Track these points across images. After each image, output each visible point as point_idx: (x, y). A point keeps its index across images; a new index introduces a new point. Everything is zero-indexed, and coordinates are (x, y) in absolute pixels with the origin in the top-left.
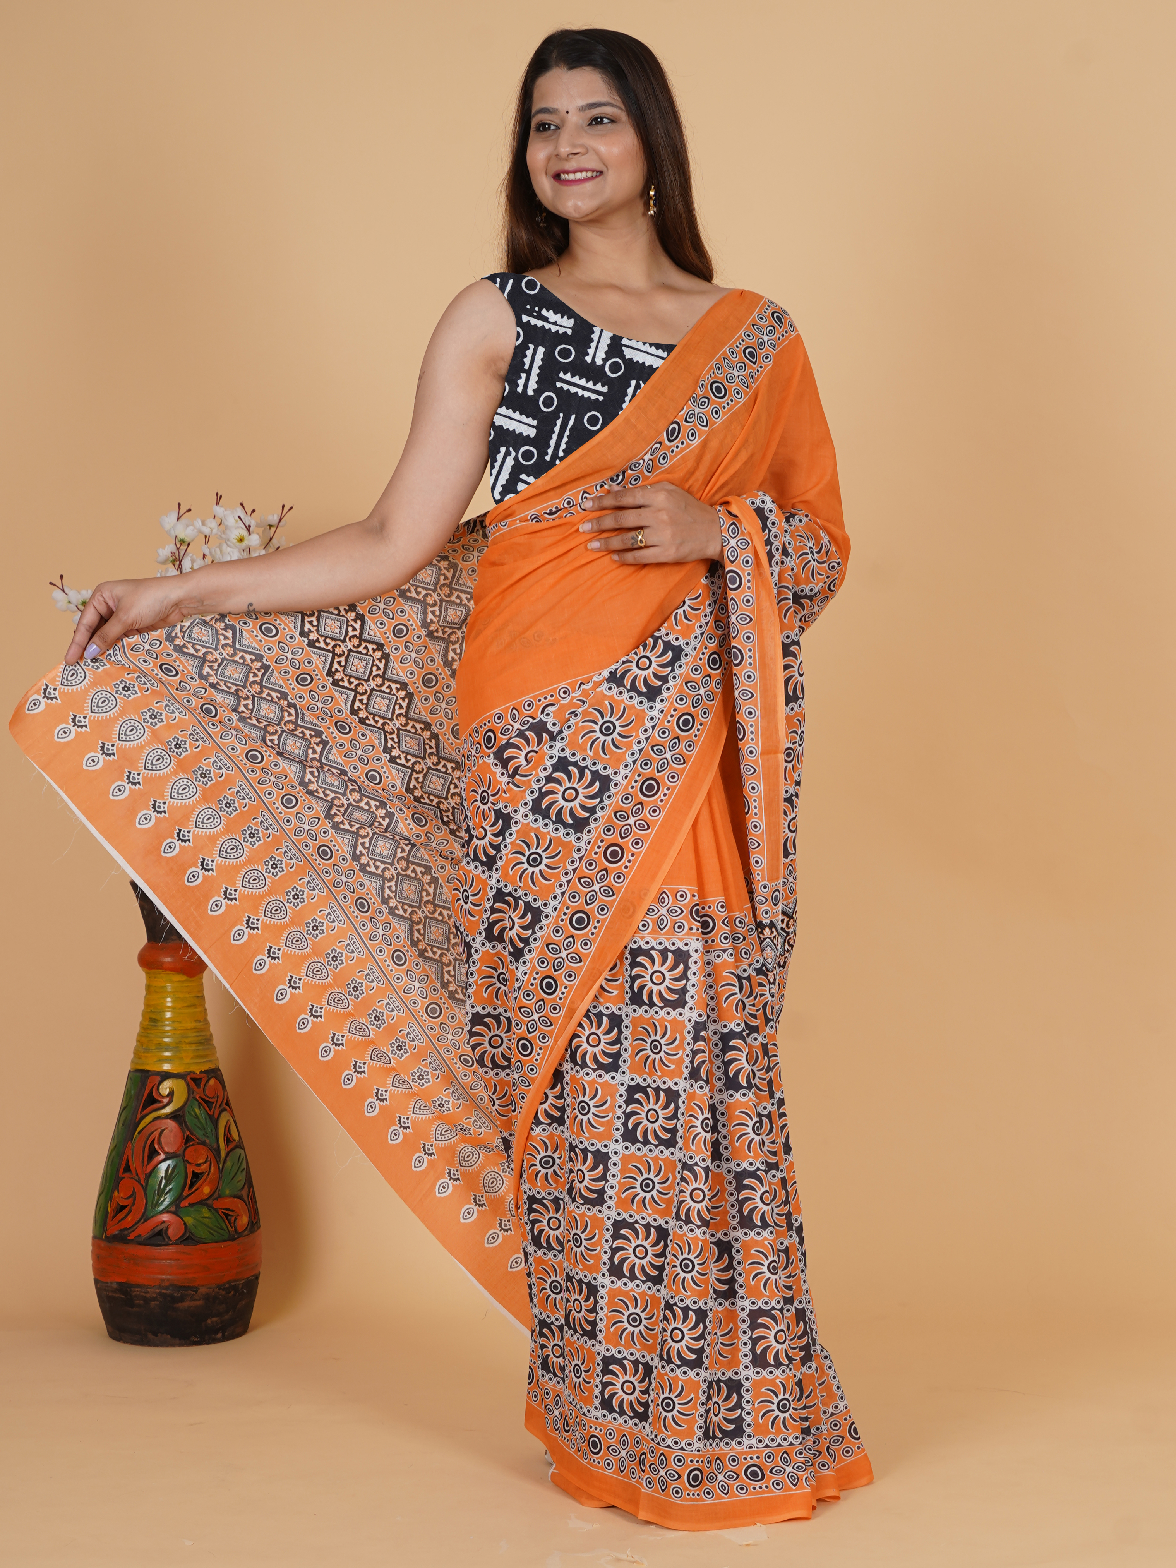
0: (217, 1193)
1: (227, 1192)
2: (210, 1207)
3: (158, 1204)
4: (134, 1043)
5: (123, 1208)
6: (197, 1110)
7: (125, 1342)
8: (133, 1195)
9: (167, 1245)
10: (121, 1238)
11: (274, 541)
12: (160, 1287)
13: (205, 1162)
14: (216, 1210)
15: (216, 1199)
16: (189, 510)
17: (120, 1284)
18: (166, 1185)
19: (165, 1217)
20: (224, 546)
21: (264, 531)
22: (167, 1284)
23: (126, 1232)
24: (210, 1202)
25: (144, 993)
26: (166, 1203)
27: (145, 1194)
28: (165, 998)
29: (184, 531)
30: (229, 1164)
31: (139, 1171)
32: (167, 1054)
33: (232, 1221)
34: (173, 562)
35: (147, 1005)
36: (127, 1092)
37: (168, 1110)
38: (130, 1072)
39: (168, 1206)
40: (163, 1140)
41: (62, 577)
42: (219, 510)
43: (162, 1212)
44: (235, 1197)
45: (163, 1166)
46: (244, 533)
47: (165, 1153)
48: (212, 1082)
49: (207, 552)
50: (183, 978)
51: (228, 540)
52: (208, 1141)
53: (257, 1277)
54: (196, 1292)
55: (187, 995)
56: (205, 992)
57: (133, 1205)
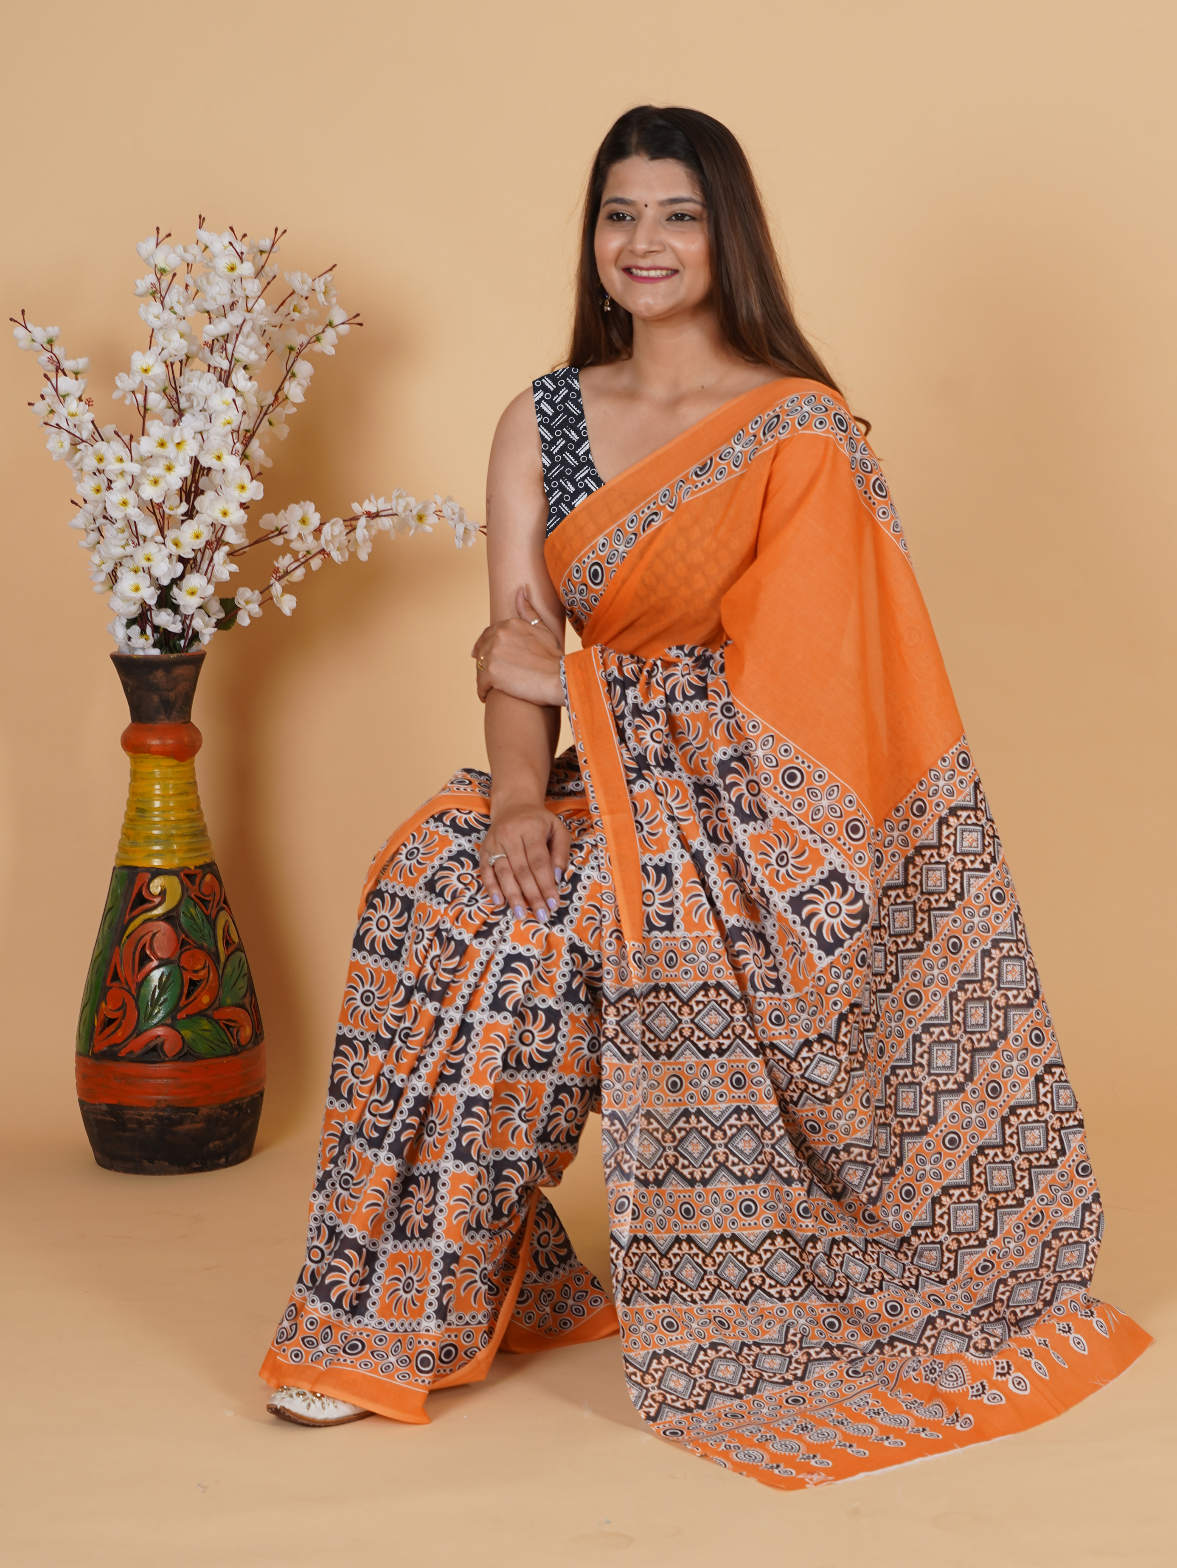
0: (217, 1002)
1: (229, 1001)
2: (210, 1019)
3: (151, 1016)
5: (111, 1021)
6: (192, 911)
7: (117, 1170)
8: (123, 1007)
9: (163, 1061)
10: (111, 1055)
11: (266, 268)
12: (156, 1108)
13: (203, 968)
14: (217, 1022)
15: (217, 1009)
16: (169, 235)
17: (110, 1106)
18: (160, 996)
19: (160, 1031)
20: (211, 276)
21: (256, 257)
22: (163, 1105)
23: (116, 1049)
25: (129, 779)
26: (161, 1015)
27: (137, 1006)
28: (153, 785)
29: (164, 259)
30: (229, 969)
31: (129, 980)
32: (157, 848)
33: (235, 1033)
34: (153, 294)
35: (133, 793)
36: (112, 892)
37: (159, 911)
38: (114, 868)
39: (163, 1018)
40: (155, 945)
41: (23, 311)
42: (204, 235)
43: (157, 1025)
44: (238, 1006)
45: (156, 975)
46: (236, 260)
47: (158, 959)
48: (208, 878)
49: (190, 282)
50: (173, 762)
51: (216, 268)
52: (205, 945)
53: (261, 1094)
54: (196, 1113)
55: (178, 782)
56: (197, 778)
57: (123, 1018)
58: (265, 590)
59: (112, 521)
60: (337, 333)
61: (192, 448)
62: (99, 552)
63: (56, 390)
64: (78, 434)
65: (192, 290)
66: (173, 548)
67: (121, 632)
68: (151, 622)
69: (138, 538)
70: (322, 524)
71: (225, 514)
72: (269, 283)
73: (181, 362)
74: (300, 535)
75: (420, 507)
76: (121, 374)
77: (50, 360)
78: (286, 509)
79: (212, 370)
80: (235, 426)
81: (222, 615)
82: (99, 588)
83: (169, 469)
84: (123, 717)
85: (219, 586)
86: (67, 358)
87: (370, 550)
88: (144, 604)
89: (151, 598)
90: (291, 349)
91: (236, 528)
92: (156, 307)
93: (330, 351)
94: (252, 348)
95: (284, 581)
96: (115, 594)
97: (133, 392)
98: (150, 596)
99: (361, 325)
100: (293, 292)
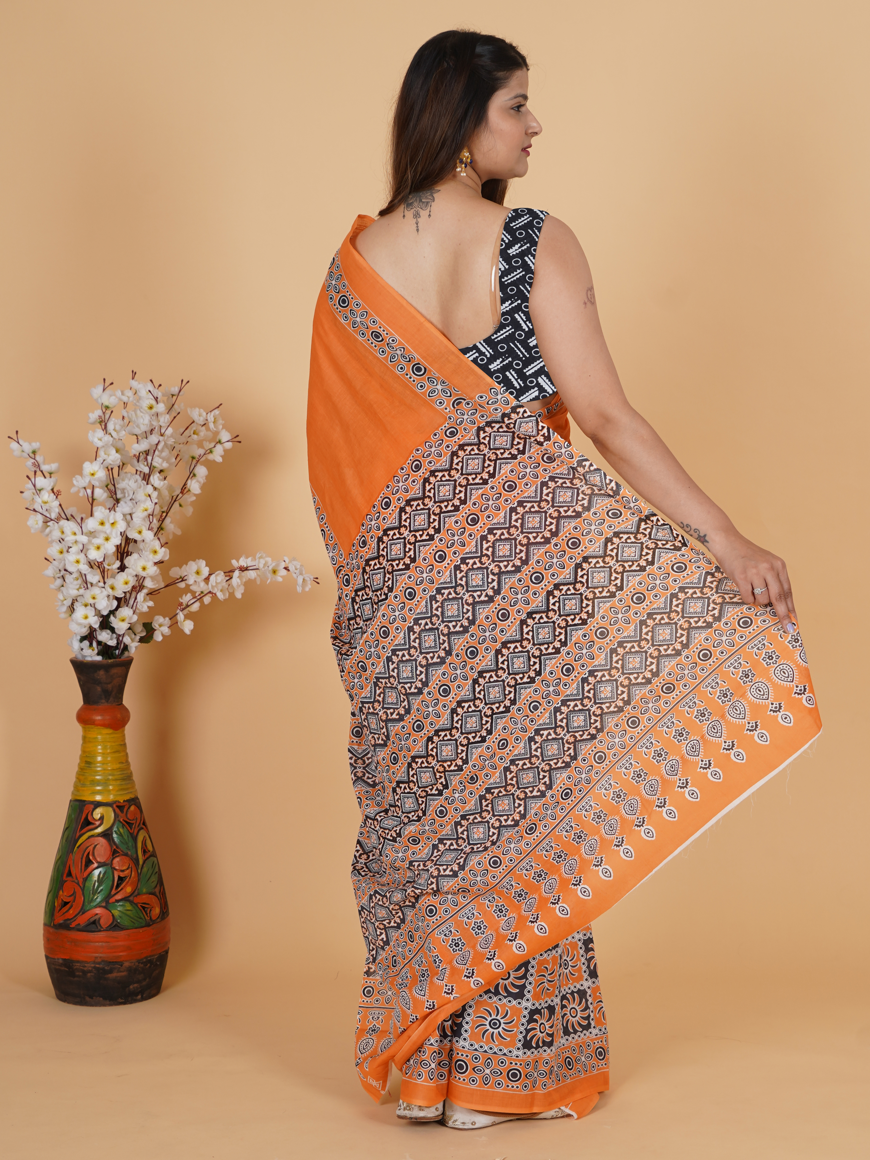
0: (137, 891)
1: (144, 891)
2: (131, 902)
3: (92, 900)
4: (74, 779)
5: (66, 904)
6: (121, 830)
7: (69, 1003)
9: (100, 931)
10: (65, 926)
11: (175, 406)
12: (94, 962)
13: (127, 869)
14: (136, 904)
15: (136, 896)
16: (112, 384)
17: (64, 960)
18: (98, 887)
19: (98, 911)
20: (138, 412)
21: (168, 399)
22: (99, 960)
23: (69, 922)
24: (131, 898)
25: (81, 742)
26: (99, 900)
27: (83, 893)
28: (97, 746)
29: (108, 399)
30: (145, 869)
31: (78, 876)
32: (99, 788)
33: (148, 912)
34: (101, 422)
35: (84, 751)
36: (69, 817)
37: (99, 830)
38: (71, 801)
39: (100, 902)
40: (96, 854)
41: (17, 432)
42: (134, 383)
44: (151, 894)
45: (97, 872)
46: (154, 402)
47: (97, 862)
48: (132, 808)
49: (125, 415)
50: (109, 731)
51: (141, 407)
52: (129, 853)
53: (167, 952)
54: (122, 966)
55: (113, 744)
56: (126, 741)
57: (74, 901)
58: (173, 617)
59: (71, 573)
60: (224, 447)
61: (121, 526)
62: (62, 592)
63: (34, 486)
64: (48, 515)
65: (126, 421)
66: (110, 590)
67: (76, 645)
68: (96, 638)
69: (86, 584)
70: (210, 575)
71: (144, 569)
72: (175, 417)
73: (119, 467)
74: (195, 581)
75: (274, 564)
76: (77, 476)
77: (34, 464)
78: (187, 564)
79: (138, 473)
80: (150, 511)
81: (144, 634)
82: (63, 616)
83: (107, 539)
84: (78, 701)
85: (141, 615)
86: (44, 464)
87: (243, 591)
88: (91, 627)
89: (96, 623)
90: (193, 458)
91: (153, 578)
92: (100, 433)
93: (219, 459)
94: (164, 459)
95: (186, 611)
96: (73, 620)
97: (85, 488)
98: (95, 622)
99: (240, 442)
100: (193, 422)
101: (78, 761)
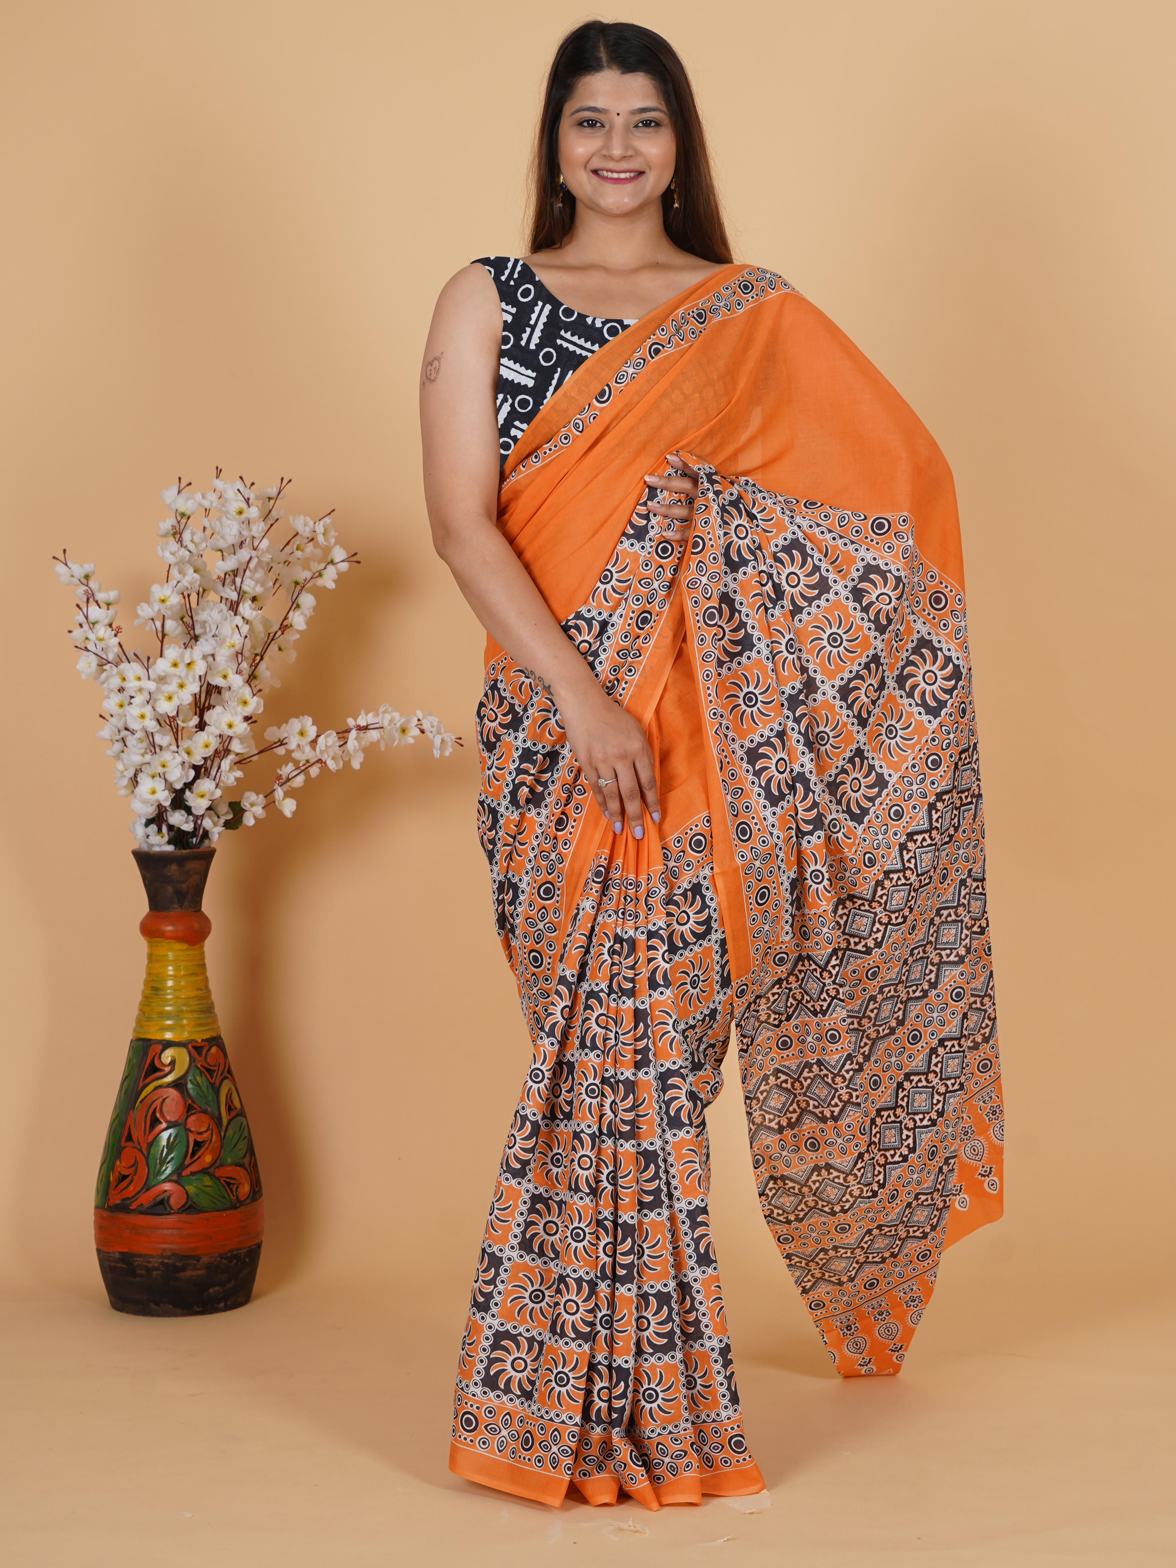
0: (219, 1161)
1: (229, 1161)
2: (212, 1176)
3: (159, 1173)
4: (135, 1012)
5: (124, 1177)
6: (198, 1079)
7: (128, 1312)
8: (135, 1165)
9: (169, 1214)
10: (123, 1208)
11: (273, 513)
12: (162, 1256)
13: (207, 1131)
14: (218, 1179)
15: (218, 1167)
16: (190, 484)
17: (121, 1253)
18: (168, 1154)
19: (167, 1186)
20: (224, 519)
21: (263, 504)
22: (168, 1253)
23: (128, 1202)
24: (211, 1170)
25: (146, 961)
26: (168, 1172)
27: (147, 1164)
28: (167, 967)
29: (185, 504)
30: (230, 1132)
31: (141, 1140)
32: (169, 1022)
33: (234, 1189)
34: (174, 535)
35: (149, 974)
36: (129, 1061)
37: (169, 1079)
38: (132, 1041)
39: (170, 1175)
40: (165, 1109)
41: (65, 551)
42: (219, 484)
43: (164, 1181)
44: (238, 1165)
45: (165, 1135)
46: (244, 505)
47: (167, 1121)
48: (214, 1050)
49: (207, 525)
50: (184, 946)
51: (228, 512)
52: (209, 1109)
53: (259, 1246)
54: (198, 1261)
55: (189, 964)
56: (207, 961)
57: (135, 1174)
58: (269, 795)
59: (133, 733)
60: (337, 569)
61: (200, 668)
62: (122, 760)
63: (87, 618)
64: (104, 656)
65: (208, 532)
66: (185, 756)
67: (140, 830)
68: (167, 821)
69: (154, 747)
70: (318, 736)
71: (230, 726)
72: (272, 525)
73: (198, 594)
74: (299, 746)
75: (403, 720)
76: (142, 604)
77: (86, 592)
78: (287, 723)
79: (224, 601)
80: (238, 648)
81: (230, 817)
82: (123, 792)
83: (181, 686)
84: (141, 905)
85: (227, 790)
86: (100, 590)
87: (362, 760)
88: (160, 806)
89: (166, 800)
90: (297, 583)
91: (242, 740)
92: (174, 546)
93: (331, 585)
94: (257, 582)
95: (286, 787)
96: (136, 797)
97: (153, 619)
98: (165, 798)
99: (359, 562)
100: (297, 534)
101: (141, 987)
